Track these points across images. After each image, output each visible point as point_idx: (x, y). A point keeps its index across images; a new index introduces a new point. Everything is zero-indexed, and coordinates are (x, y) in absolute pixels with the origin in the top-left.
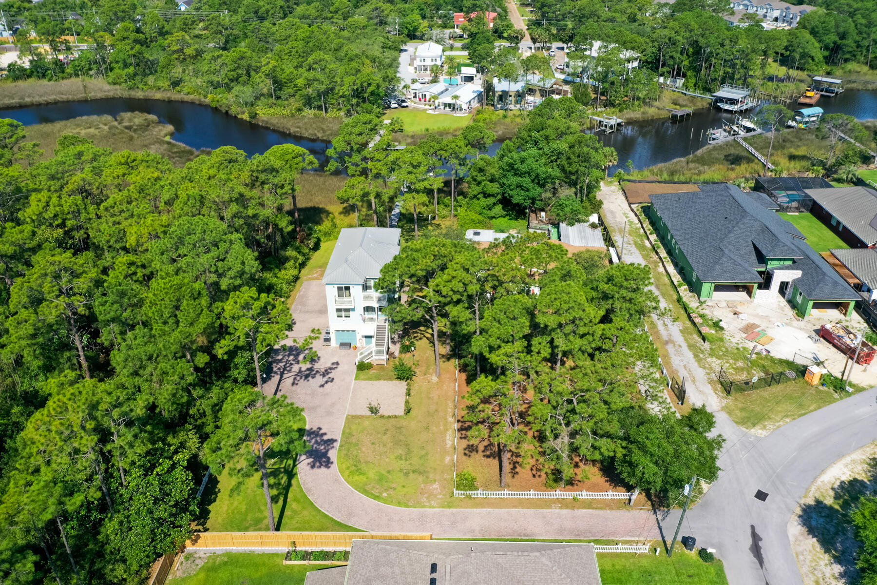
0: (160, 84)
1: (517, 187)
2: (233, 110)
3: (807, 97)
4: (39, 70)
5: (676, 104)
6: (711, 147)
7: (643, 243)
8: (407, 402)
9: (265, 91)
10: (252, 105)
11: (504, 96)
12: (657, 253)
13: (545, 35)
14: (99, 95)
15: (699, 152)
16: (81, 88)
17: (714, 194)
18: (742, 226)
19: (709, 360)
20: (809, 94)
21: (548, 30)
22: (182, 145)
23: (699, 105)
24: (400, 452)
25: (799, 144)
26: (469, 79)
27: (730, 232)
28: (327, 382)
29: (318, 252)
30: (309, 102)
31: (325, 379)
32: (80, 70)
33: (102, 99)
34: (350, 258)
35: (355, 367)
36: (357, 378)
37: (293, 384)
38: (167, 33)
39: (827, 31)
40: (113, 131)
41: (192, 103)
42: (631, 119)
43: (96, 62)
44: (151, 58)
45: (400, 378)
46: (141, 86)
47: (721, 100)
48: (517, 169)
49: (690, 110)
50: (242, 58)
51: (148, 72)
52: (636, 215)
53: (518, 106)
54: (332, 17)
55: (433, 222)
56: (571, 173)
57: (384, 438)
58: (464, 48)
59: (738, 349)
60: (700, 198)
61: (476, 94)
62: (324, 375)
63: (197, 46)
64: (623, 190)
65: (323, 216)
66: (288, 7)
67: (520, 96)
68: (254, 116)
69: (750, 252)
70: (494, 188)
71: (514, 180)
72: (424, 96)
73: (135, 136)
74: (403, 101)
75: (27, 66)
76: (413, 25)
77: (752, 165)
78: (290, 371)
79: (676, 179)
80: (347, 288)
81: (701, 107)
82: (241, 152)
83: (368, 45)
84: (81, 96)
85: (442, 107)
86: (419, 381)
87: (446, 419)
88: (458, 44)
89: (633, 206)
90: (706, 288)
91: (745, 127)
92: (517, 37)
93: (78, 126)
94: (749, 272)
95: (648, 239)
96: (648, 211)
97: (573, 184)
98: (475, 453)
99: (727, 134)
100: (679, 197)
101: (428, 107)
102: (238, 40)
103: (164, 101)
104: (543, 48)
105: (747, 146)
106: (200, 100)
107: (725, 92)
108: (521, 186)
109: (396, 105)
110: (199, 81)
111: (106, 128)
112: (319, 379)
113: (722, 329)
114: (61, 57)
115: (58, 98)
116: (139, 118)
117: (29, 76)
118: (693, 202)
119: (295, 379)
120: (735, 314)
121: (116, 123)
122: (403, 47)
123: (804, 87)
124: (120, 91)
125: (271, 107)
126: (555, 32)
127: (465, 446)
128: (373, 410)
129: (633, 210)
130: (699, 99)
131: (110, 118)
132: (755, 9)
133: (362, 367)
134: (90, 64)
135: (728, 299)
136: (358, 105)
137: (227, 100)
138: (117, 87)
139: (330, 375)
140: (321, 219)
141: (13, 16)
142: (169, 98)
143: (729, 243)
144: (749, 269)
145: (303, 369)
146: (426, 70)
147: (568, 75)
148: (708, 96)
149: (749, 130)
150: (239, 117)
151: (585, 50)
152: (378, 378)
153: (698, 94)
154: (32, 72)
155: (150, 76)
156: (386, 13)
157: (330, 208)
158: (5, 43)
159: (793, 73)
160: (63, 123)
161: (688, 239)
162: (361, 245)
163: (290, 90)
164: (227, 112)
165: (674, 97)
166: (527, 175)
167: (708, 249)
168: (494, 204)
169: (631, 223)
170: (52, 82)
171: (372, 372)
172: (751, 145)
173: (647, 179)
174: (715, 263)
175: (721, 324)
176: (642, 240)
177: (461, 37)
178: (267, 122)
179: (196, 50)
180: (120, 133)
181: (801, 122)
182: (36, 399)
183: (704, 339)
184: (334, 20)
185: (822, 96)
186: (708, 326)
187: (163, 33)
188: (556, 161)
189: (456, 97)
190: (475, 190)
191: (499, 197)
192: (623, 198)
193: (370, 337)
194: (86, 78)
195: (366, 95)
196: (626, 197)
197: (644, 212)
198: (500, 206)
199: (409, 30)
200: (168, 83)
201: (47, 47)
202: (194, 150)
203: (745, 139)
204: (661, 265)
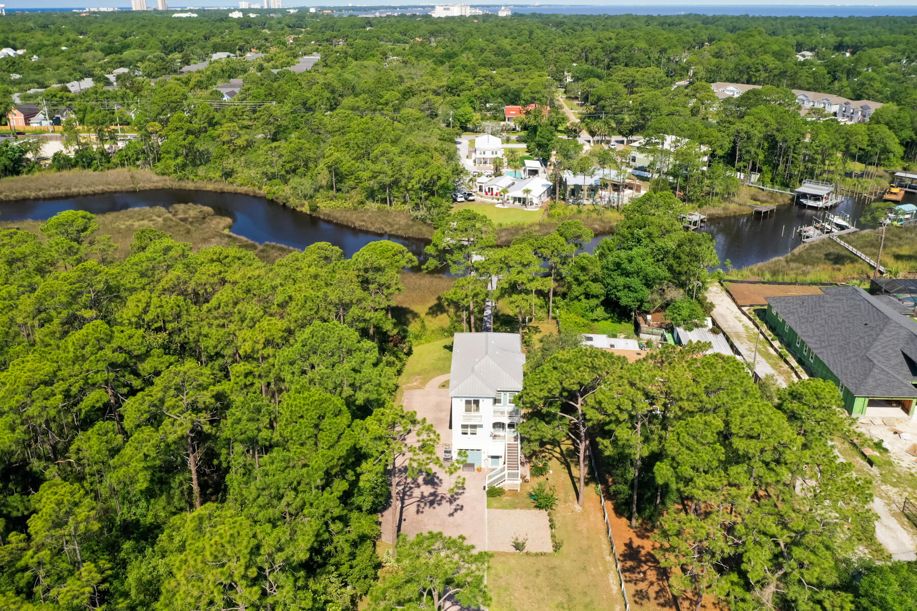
0: (211, 175)
1: (625, 287)
2: (293, 202)
3: (891, 193)
4: (85, 160)
5: (755, 200)
6: (807, 245)
7: (767, 350)
8: (553, 536)
9: (324, 183)
10: (311, 197)
11: (576, 190)
12: (787, 362)
13: (605, 128)
14: (148, 186)
15: (796, 251)
16: (129, 178)
17: (844, 298)
18: (887, 334)
19: (883, 487)
20: (894, 190)
21: (607, 123)
22: (244, 238)
23: (781, 201)
24: (560, 599)
25: (901, 243)
26: (534, 172)
27: (874, 340)
28: (456, 510)
29: (411, 356)
30: (371, 195)
31: (453, 507)
32: (127, 159)
33: (151, 190)
34: (476, 367)
35: (485, 493)
36: (489, 506)
37: (418, 512)
38: (217, 123)
39: (903, 126)
40: (169, 223)
41: (246, 195)
42: (713, 215)
43: (144, 152)
44: (201, 149)
45: (539, 507)
46: (191, 177)
47: (804, 196)
48: (625, 269)
49: (772, 206)
50: (300, 149)
51: (198, 162)
52: (750, 319)
53: (591, 201)
54: (382, 109)
55: (530, 324)
56: (680, 273)
57: (538, 581)
58: (519, 141)
59: (911, 475)
60: (827, 302)
61: (545, 189)
62: (451, 503)
63: (247, 137)
64: (727, 291)
65: (409, 316)
66: (334, 98)
67: (593, 190)
68: (314, 209)
69: (901, 363)
70: (597, 288)
71: (621, 281)
72: (491, 190)
73: (193, 229)
74: (470, 195)
75: (72, 155)
76: (466, 117)
77: (858, 265)
78: (411, 496)
79: (780, 279)
80: (477, 402)
81: (782, 203)
82: (337, 248)
83: (425, 137)
84: (130, 186)
85: (511, 201)
86: (560, 509)
87: (603, 558)
88: (514, 137)
89: (744, 309)
90: (859, 403)
91: (838, 225)
92: (575, 131)
93: (131, 217)
94: (906, 386)
95: (772, 346)
96: (763, 314)
97: (682, 285)
98: (646, 600)
99: (819, 232)
100: (802, 300)
101: (495, 201)
102: (287, 131)
103: (216, 192)
104: (602, 141)
105: (846, 245)
106: (254, 192)
107: (807, 188)
108: (629, 288)
109: (463, 199)
110: (253, 172)
111: (160, 220)
112: (446, 508)
113: (886, 450)
114: (106, 146)
115: (106, 188)
116: (193, 211)
117: (74, 166)
118: (820, 306)
119: (418, 506)
120: (896, 433)
121: (170, 215)
122: (458, 140)
123: (885, 184)
124: (170, 182)
125: (331, 199)
126: (614, 125)
127: (633, 592)
128: (518, 546)
129: (744, 313)
130: (779, 195)
131: (163, 209)
132: (812, 104)
133: (494, 493)
134: (138, 154)
135: (884, 416)
136: (426, 198)
137: (283, 192)
138: (166, 177)
139: (458, 502)
140: (408, 319)
141: (55, 105)
142: (221, 189)
143: (876, 352)
144: (905, 381)
145: (426, 494)
146: (485, 163)
147: (636, 169)
148: (788, 192)
149: (842, 228)
150: (298, 209)
151: (658, 143)
152: (514, 506)
153: (777, 189)
154: (77, 162)
155: (201, 168)
156: (437, 105)
157: (415, 308)
158: (44, 132)
159: (871, 169)
160: (114, 214)
161: (825, 347)
162: (487, 353)
163: (351, 183)
164: (284, 204)
165: (753, 193)
166: (635, 275)
167: (854, 359)
168: (597, 306)
169: (746, 327)
170: (97, 173)
171: (505, 498)
172: (849, 243)
173: (748, 279)
174: (866, 376)
175: (885, 445)
176: (765, 347)
177: (514, 129)
178: (329, 215)
179: (247, 140)
180: (176, 226)
181: (895, 220)
182: (138, 529)
183: (871, 463)
184: (385, 112)
185: (906, 192)
186: (869, 446)
187: (212, 123)
188: (662, 260)
189: (527, 191)
190: (577, 290)
191: (603, 298)
192: (729, 300)
193: (497, 457)
194: (133, 169)
195: (435, 188)
196: (734, 300)
197: (758, 315)
198: (603, 308)
199: (461, 123)
200: (219, 174)
201: (94, 137)
202: (257, 244)
203: (840, 237)
204: (793, 375)
